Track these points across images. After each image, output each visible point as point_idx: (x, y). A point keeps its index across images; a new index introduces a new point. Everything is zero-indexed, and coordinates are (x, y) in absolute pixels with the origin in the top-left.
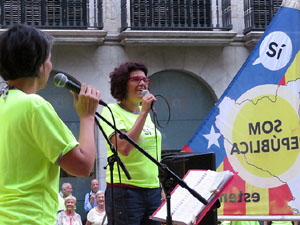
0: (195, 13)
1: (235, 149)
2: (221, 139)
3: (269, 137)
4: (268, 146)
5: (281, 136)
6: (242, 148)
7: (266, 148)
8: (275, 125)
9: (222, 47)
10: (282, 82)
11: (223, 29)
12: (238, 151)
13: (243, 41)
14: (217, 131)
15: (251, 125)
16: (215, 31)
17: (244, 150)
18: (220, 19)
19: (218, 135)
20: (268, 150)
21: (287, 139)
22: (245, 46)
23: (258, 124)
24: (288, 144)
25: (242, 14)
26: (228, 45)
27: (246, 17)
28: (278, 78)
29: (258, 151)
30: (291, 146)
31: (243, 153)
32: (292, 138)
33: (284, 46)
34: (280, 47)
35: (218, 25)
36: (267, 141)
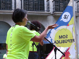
0: (40, 7)
1: (55, 42)
2: (51, 40)
3: (64, 39)
4: (64, 41)
5: (67, 39)
6: (57, 42)
7: (63, 42)
8: (66, 36)
9: (47, 16)
10: (68, 25)
11: (47, 11)
12: (56, 43)
13: (52, 14)
14: (50, 37)
15: (60, 36)
16: (45, 12)
17: (58, 43)
18: (47, 9)
19: (51, 39)
20: (64, 43)
21: (69, 40)
22: (53, 16)
23: (62, 36)
24: (69, 41)
25: (52, 7)
26: (49, 15)
27: (53, 8)
28: (67, 24)
29: (62, 43)
30: (70, 42)
31: (57, 43)
32: (70, 40)
33: (68, 16)
34: (67, 16)
35: (46, 10)
36: (64, 40)
